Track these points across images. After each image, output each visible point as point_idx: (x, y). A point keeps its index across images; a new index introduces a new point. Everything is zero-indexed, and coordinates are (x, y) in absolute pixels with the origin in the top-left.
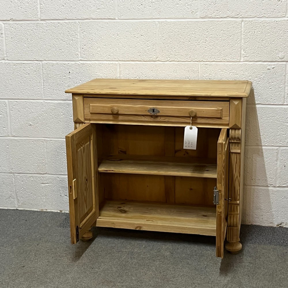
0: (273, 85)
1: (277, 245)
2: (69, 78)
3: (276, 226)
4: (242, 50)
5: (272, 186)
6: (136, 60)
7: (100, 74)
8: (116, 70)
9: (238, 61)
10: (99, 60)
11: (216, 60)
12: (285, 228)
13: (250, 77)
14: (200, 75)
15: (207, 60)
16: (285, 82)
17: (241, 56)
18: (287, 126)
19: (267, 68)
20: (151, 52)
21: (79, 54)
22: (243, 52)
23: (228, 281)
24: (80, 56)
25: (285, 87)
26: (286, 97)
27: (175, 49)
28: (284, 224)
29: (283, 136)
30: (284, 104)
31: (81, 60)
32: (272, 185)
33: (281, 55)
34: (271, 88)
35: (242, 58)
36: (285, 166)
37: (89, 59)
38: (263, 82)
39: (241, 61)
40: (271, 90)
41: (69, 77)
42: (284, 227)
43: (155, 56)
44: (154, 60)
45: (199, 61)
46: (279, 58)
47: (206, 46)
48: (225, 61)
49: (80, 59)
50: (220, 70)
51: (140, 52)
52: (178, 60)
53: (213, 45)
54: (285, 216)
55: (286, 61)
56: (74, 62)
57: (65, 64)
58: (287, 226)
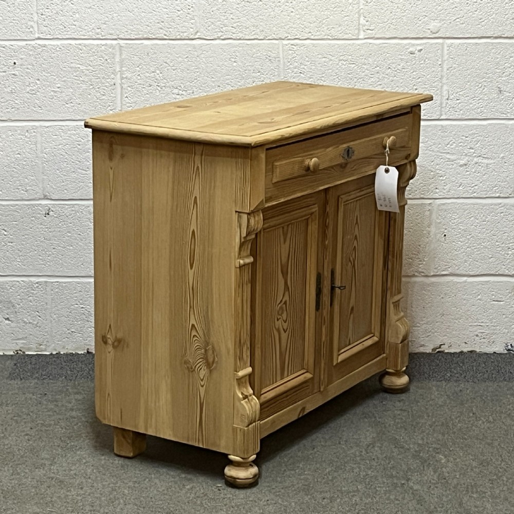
0: (420, 82)
2: (13, 76)
3: (431, 351)
4: (362, 18)
5: (423, 274)
6: (154, 37)
7: (79, 66)
8: (113, 58)
9: (355, 37)
10: (76, 37)
11: (312, 37)
12: (448, 353)
13: (378, 68)
14: (282, 66)
15: (296, 37)
16: (442, 76)
17: (359, 30)
18: (447, 160)
19: (409, 51)
20: (184, 22)
21: (35, 26)
22: (362, 21)
24: (36, 29)
25: (442, 87)
26: (444, 105)
27: (231, 15)
28: (446, 346)
29: (441, 178)
30: (442, 117)
31: (39, 39)
32: (423, 272)
33: (434, 25)
34: (416, 89)
35: (362, 32)
36: (445, 235)
37: (55, 37)
38: (402, 78)
39: (360, 37)
41: (13, 73)
42: (446, 351)
43: (192, 30)
44: (191, 37)
45: (281, 39)
46: (429, 31)
47: (293, 10)
48: (329, 37)
49: (37, 36)
50: (320, 56)
51: (163, 22)
52: (238, 38)
53: (306, 8)
54: (448, 330)
55: (444, 36)
56: (24, 43)
57: (4, 47)
58: (452, 351)
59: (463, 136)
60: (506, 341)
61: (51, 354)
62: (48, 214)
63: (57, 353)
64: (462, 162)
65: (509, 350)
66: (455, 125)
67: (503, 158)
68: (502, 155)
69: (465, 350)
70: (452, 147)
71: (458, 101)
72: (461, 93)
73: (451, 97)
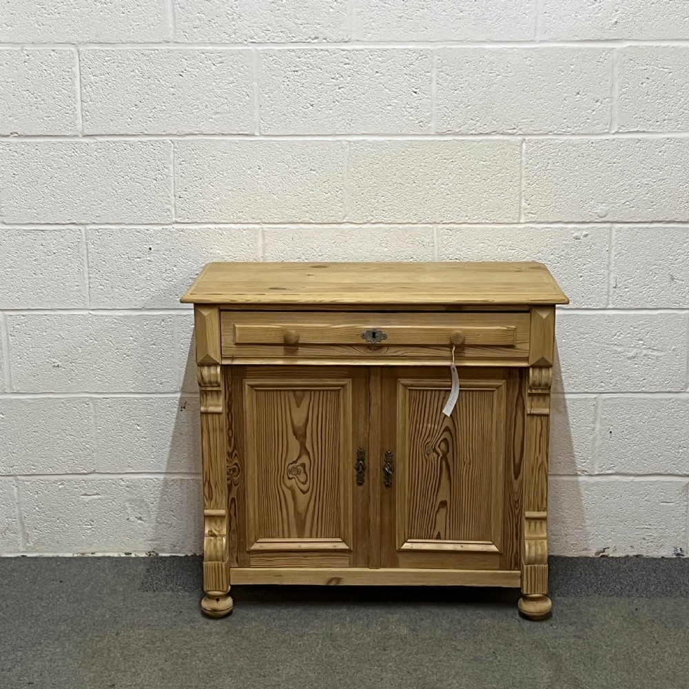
0: (585, 269)
1: (612, 595)
2: (148, 262)
3: (594, 555)
4: (523, 201)
5: (586, 473)
6: (299, 221)
7: (219, 251)
8: (256, 242)
9: (515, 221)
10: (216, 221)
11: (469, 221)
12: (612, 557)
13: (540, 254)
14: (436, 253)
15: (452, 221)
16: (609, 263)
17: (520, 213)
18: (614, 352)
19: (574, 235)
20: (332, 205)
21: (173, 209)
22: (524, 204)
23: (550, 678)
24: (173, 212)
25: (609, 274)
26: (611, 294)
27: (383, 198)
28: (611, 550)
29: (607, 371)
30: (610, 307)
31: (177, 223)
32: (586, 471)
33: (601, 209)
34: (581, 276)
35: (523, 216)
36: (611, 432)
37: (194, 221)
38: (566, 264)
39: (521, 221)
40: (581, 279)
41: (149, 258)
42: (611, 555)
43: (340, 213)
44: (339, 221)
45: (435, 223)
46: (596, 215)
47: (449, 193)
48: (487, 221)
49: (174, 219)
50: (477, 241)
51: (309, 205)
52: (389, 222)
53: (463, 190)
54: (612, 533)
55: (611, 220)
56: (161, 227)
57: (139, 232)
58: (617, 555)
59: (631, 327)
60: (674, 545)
61: (186, 556)
62: (184, 408)
63: (192, 556)
64: (630, 355)
65: (678, 554)
66: (623, 315)
67: (674, 350)
68: (673, 347)
69: (631, 554)
70: (620, 338)
71: (627, 290)
72: (630, 281)
73: (619, 286)
